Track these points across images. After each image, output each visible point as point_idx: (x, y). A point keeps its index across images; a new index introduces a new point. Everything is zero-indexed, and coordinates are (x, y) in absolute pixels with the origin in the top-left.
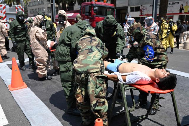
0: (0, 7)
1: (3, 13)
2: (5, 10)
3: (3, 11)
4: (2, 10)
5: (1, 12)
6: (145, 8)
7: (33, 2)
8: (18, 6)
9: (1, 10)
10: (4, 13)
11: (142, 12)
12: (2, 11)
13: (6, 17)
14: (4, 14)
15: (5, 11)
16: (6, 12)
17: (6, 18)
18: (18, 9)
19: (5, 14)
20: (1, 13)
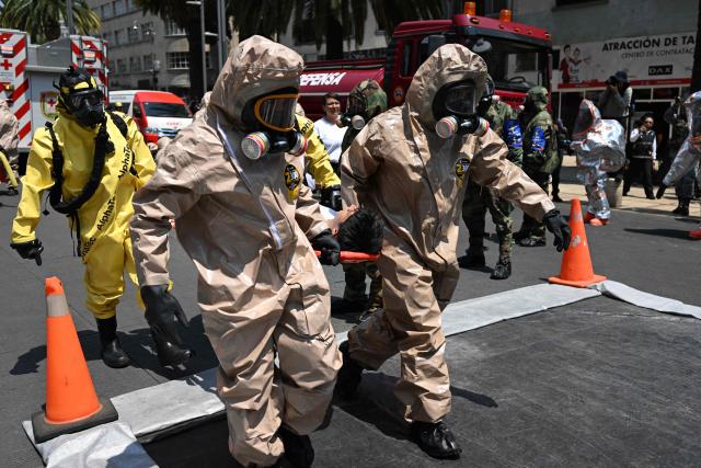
0: (3, 42)
1: (12, 70)
2: (21, 56)
3: (16, 61)
4: (11, 56)
5: (7, 65)
6: (581, 58)
7: (110, 33)
8: (81, 39)
9: (6, 56)
10: (19, 70)
11: (570, 74)
12: (10, 61)
13: (25, 86)
14: (17, 74)
15: (25, 62)
16: (29, 66)
17: (28, 91)
18: (80, 53)
19: (22, 74)
20: (2, 69)
